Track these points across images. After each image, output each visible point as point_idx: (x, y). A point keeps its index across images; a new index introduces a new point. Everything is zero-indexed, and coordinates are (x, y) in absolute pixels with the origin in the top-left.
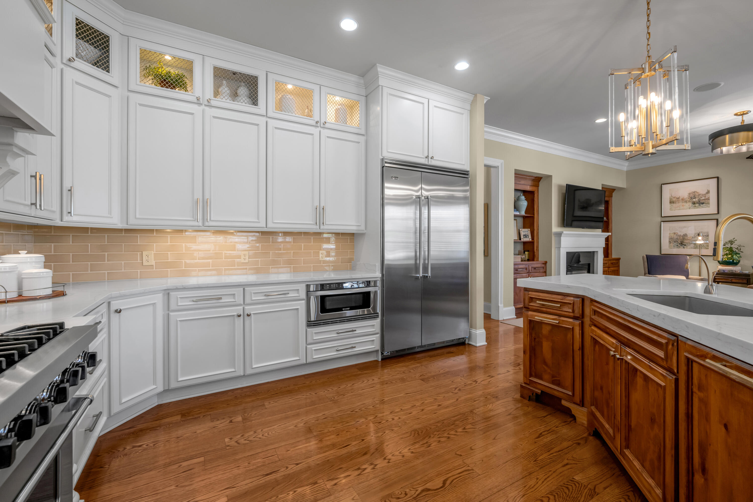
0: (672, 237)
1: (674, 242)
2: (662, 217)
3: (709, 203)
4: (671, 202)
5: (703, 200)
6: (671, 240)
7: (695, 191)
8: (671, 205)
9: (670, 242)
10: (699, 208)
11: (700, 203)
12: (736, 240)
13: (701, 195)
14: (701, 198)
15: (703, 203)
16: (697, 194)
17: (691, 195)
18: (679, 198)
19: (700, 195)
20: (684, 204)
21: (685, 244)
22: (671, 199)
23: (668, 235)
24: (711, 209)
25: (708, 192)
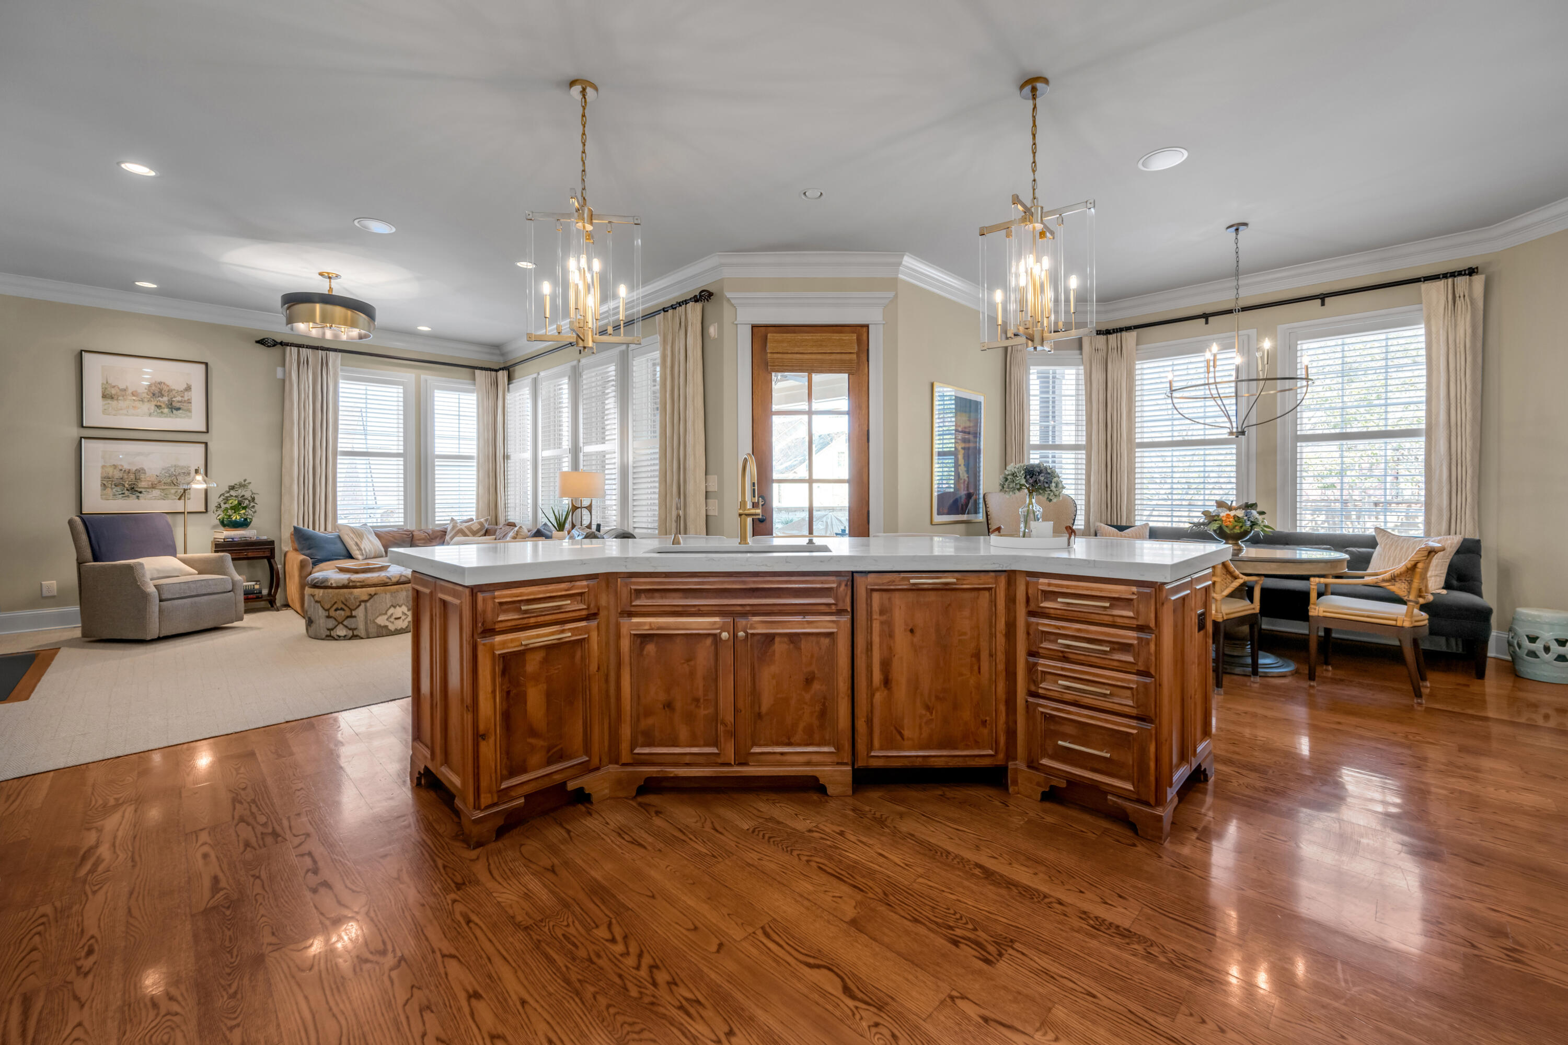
0: (110, 475)
1: (113, 486)
2: (82, 426)
3: (189, 411)
4: (106, 396)
5: (179, 402)
6: (108, 482)
7: (163, 381)
8: (106, 402)
9: (104, 486)
10: (170, 417)
11: (173, 408)
12: (250, 483)
13: (174, 392)
14: (175, 397)
15: (178, 409)
16: (165, 388)
17: (153, 388)
18: (125, 390)
19: (172, 390)
20: (138, 404)
21: (139, 490)
22: (106, 388)
23: (100, 470)
24: (195, 422)
25: (188, 388)
